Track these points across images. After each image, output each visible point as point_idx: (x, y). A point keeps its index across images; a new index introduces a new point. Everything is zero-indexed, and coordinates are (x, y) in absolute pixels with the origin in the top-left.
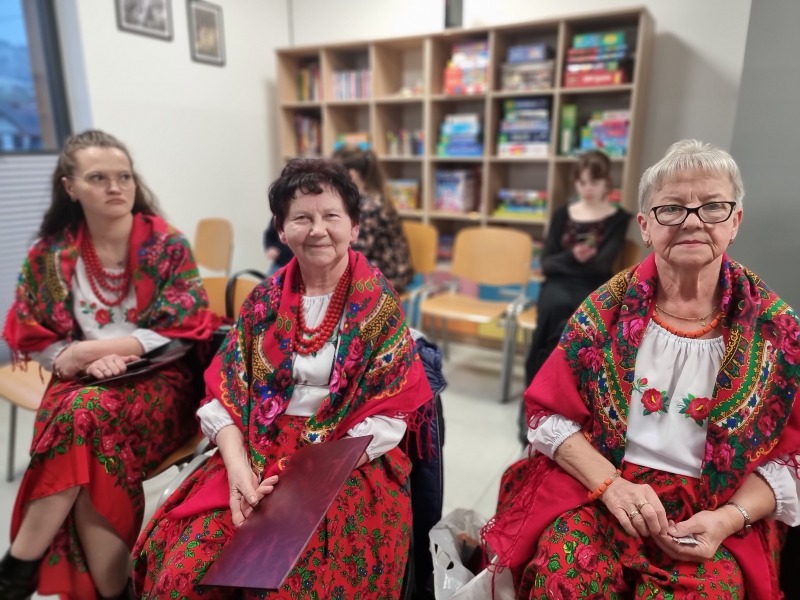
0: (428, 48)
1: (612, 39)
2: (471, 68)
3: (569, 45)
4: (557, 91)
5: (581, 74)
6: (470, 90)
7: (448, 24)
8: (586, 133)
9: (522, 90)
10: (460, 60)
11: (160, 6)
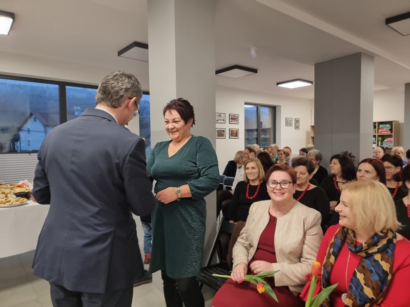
1: (388, 125)
3: (379, 126)
4: (377, 134)
5: (381, 132)
8: (384, 142)
11: (291, 121)
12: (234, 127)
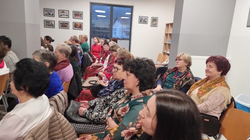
11: (146, 19)
12: (78, 21)
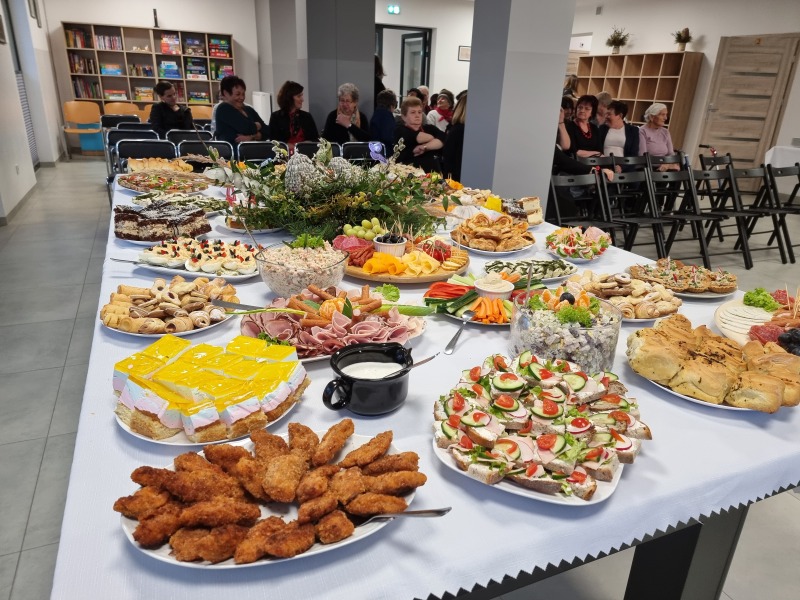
0: (151, 33)
1: (223, 42)
2: (172, 45)
3: (209, 42)
4: (208, 57)
5: (215, 53)
6: (174, 53)
7: (156, 25)
8: (219, 72)
9: (193, 55)
10: (165, 40)
